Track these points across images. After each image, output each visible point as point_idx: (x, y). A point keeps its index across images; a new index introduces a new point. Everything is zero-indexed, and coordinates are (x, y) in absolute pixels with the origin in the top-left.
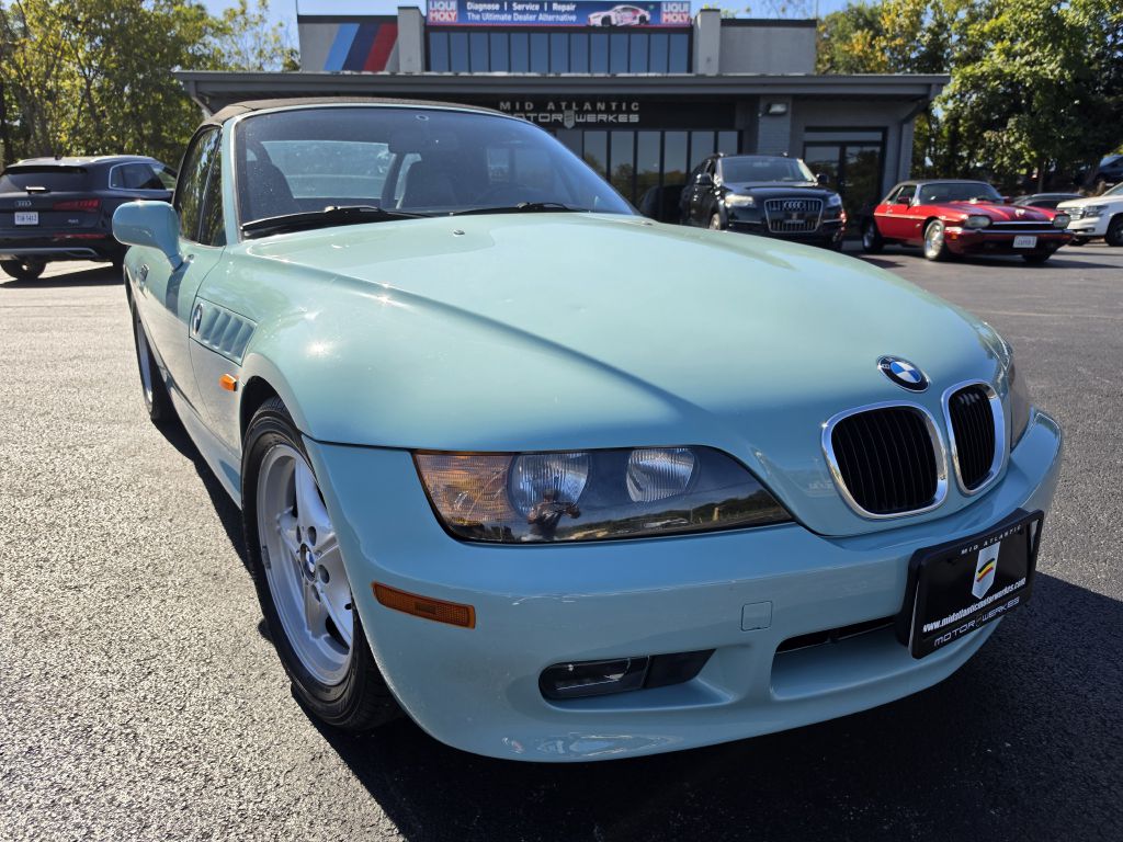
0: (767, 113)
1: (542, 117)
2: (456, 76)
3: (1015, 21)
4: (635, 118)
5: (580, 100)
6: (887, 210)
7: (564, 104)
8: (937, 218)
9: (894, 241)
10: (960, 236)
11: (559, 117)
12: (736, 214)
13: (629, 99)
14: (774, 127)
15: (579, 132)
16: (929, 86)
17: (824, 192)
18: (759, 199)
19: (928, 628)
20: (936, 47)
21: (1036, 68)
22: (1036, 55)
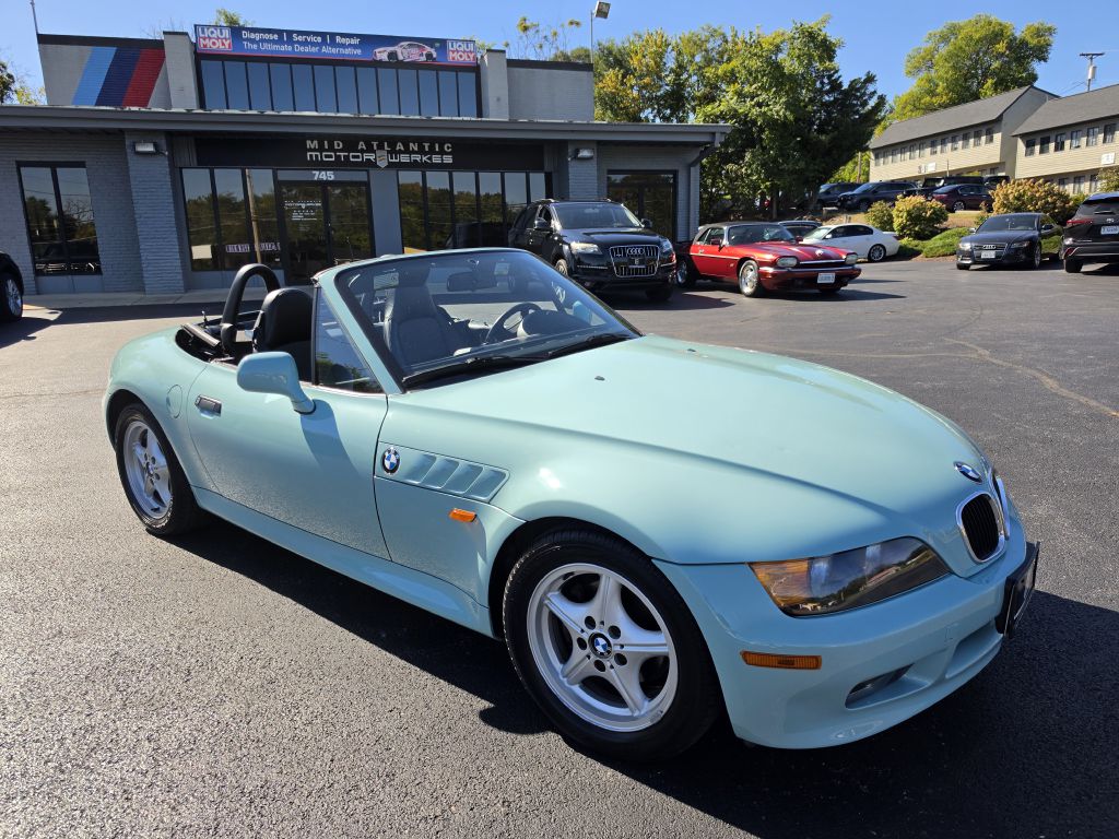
0: (575, 158)
1: (354, 157)
2: (262, 115)
3: (745, 67)
4: (448, 159)
5: (392, 141)
6: (700, 249)
7: (375, 144)
10: (773, 275)
11: (371, 157)
13: (442, 141)
14: (583, 171)
15: (393, 172)
18: (603, 246)
20: (679, 86)
21: (764, 109)
22: (763, 97)
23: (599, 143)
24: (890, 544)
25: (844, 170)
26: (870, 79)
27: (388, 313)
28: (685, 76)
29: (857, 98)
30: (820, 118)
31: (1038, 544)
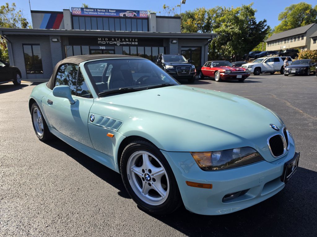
0: (172, 43)
1: (111, 43)
2: (85, 31)
3: (227, 18)
4: (137, 43)
5: (121, 38)
6: (204, 68)
7: (116, 39)
8: (217, 71)
9: (207, 76)
10: (224, 75)
11: (115, 43)
12: (169, 70)
13: (135, 38)
14: (174, 46)
15: (121, 47)
16: (212, 36)
17: (190, 65)
18: (175, 67)
19: (287, 177)
20: (209, 24)
21: (233, 30)
22: (233, 26)
23: (179, 39)
26: (265, 21)
28: (210, 21)
29: (261, 27)
31: (299, 153)
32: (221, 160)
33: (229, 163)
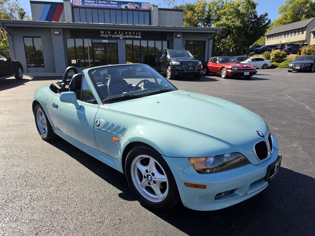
0: (176, 37)
1: (113, 36)
2: (88, 24)
3: (229, 11)
4: (140, 37)
5: (124, 31)
7: (119, 32)
11: (118, 36)
13: (138, 32)
15: (124, 40)
20: (209, 16)
21: (234, 23)
22: (234, 20)
23: (183, 33)
24: (232, 154)
25: (258, 41)
26: (266, 15)
27: (109, 82)
28: (211, 13)
29: (262, 20)
30: (250, 26)
31: (281, 156)
32: (214, 163)
33: (220, 166)
